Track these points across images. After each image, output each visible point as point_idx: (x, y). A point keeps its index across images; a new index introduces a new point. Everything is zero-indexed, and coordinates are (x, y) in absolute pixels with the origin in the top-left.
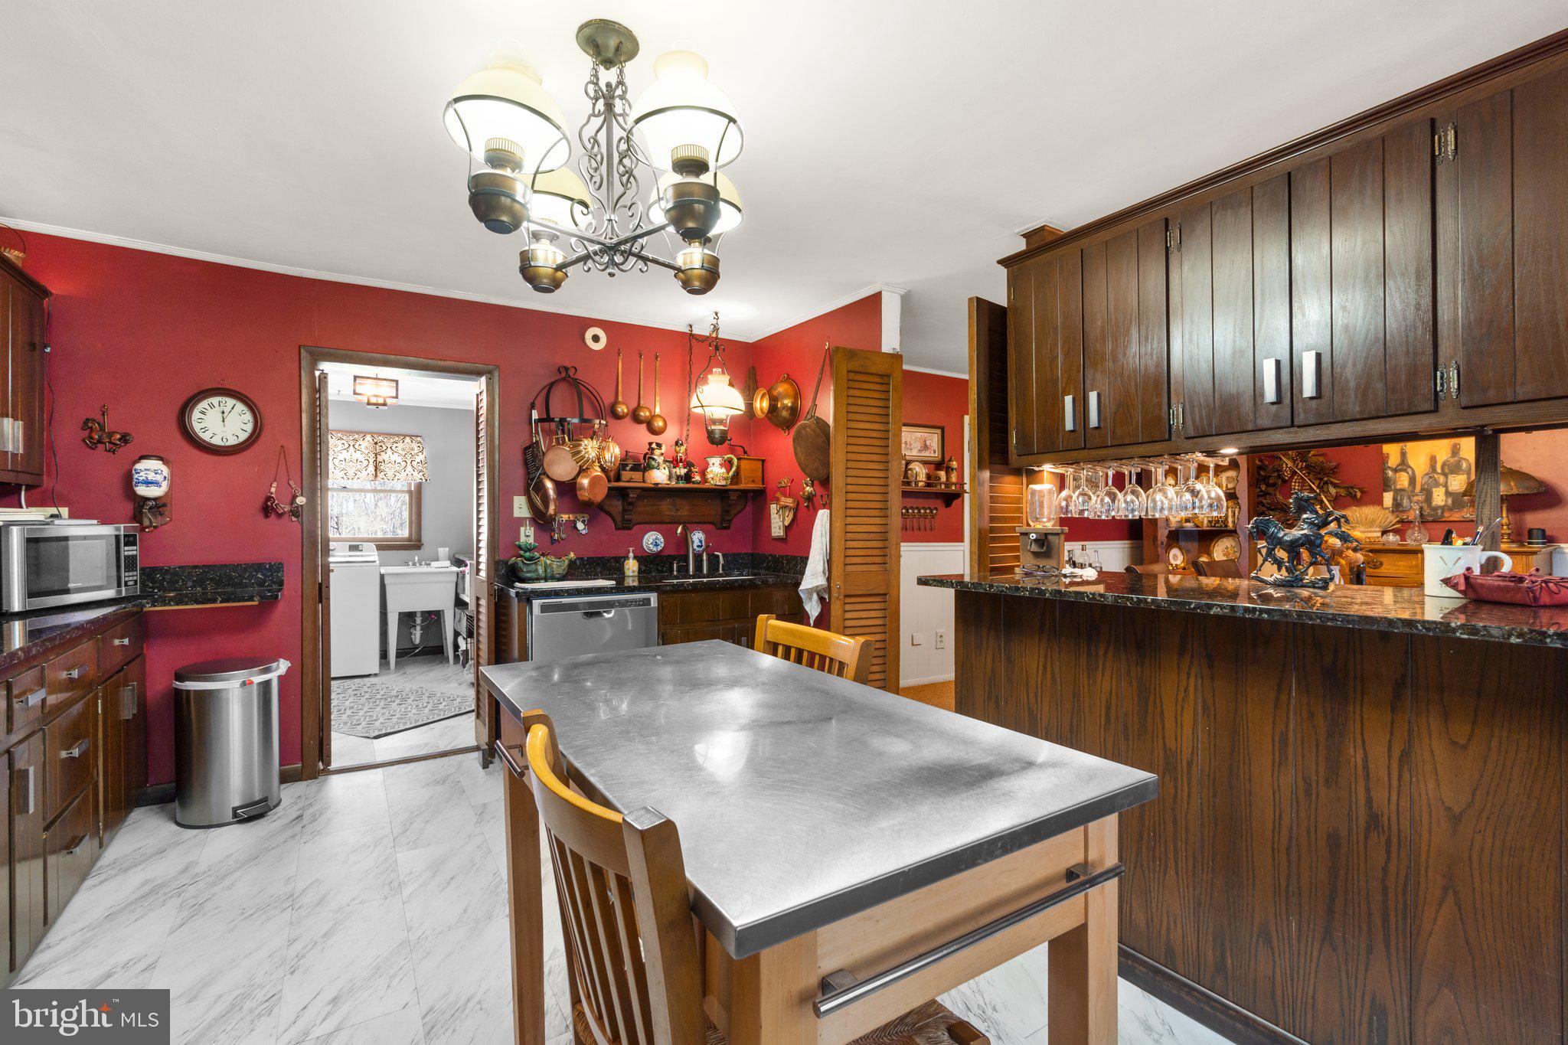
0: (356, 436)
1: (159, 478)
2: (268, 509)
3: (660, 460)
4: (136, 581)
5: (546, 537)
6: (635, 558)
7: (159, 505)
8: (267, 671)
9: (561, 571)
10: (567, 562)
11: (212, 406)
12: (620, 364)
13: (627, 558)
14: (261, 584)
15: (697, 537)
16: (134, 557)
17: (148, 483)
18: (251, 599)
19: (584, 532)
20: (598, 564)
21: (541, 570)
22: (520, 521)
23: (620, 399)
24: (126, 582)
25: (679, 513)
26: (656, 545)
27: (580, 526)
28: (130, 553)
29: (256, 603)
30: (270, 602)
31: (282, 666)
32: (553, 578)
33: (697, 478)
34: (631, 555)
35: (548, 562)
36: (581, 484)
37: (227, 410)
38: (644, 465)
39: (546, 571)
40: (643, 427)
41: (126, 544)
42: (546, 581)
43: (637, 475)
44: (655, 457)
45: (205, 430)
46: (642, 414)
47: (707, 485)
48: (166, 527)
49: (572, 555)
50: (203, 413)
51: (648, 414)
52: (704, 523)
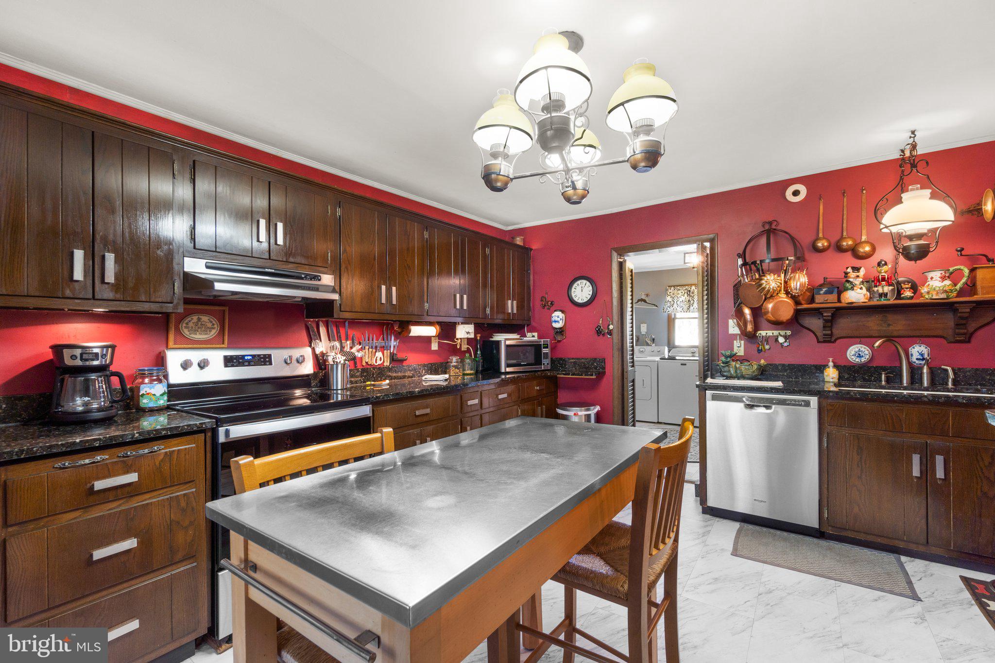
0: (687, 287)
1: (559, 319)
2: (599, 332)
3: (857, 282)
4: (548, 363)
5: (754, 347)
6: (836, 366)
7: (561, 331)
8: (588, 410)
9: (749, 372)
10: (755, 367)
11: (578, 285)
12: (821, 207)
13: (826, 366)
14: (596, 368)
15: (918, 351)
16: (547, 353)
17: (555, 322)
18: (592, 375)
19: (786, 344)
20: (800, 371)
21: (732, 371)
22: (734, 337)
23: (821, 235)
24: (544, 364)
25: (891, 328)
26: (860, 356)
27: (781, 340)
28: (546, 351)
29: (594, 377)
30: (601, 375)
31: (598, 408)
32: (743, 377)
33: (908, 293)
34: (831, 364)
35: (738, 366)
36: (767, 309)
37: (583, 286)
38: (840, 287)
39: (736, 372)
40: (849, 254)
41: (544, 348)
42: (738, 379)
43: (833, 297)
44: (851, 280)
45: (576, 296)
46: (845, 244)
47: (921, 300)
48: (564, 340)
49: (762, 362)
50: (575, 289)
51: (850, 243)
52: (929, 337)
